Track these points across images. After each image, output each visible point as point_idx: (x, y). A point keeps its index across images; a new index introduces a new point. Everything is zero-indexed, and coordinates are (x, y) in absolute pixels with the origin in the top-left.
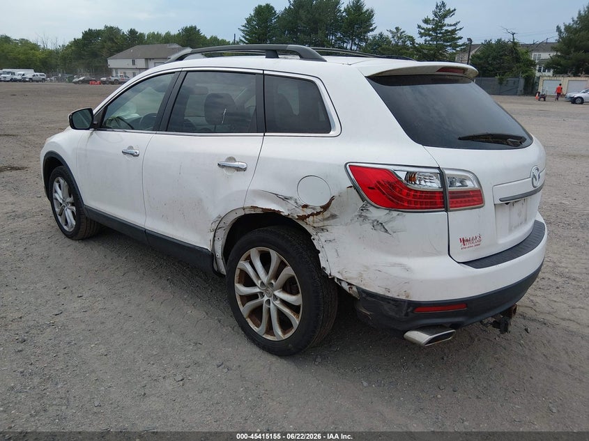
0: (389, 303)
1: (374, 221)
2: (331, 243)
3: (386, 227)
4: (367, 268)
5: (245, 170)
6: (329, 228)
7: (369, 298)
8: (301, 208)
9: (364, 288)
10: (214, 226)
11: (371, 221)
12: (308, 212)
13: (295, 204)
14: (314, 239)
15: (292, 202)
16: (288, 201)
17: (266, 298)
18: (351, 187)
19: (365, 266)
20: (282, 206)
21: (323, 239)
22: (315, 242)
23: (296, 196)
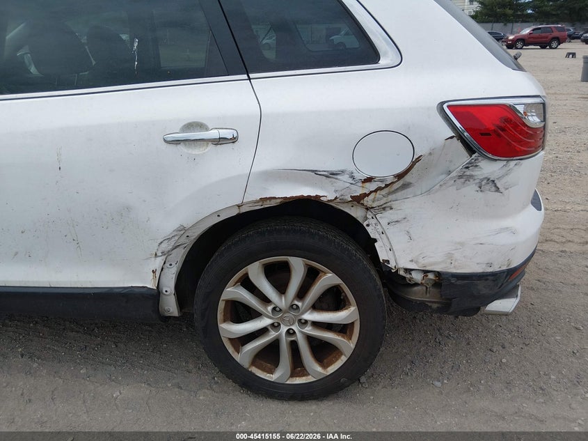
0: (487, 280)
1: (482, 180)
2: (398, 225)
3: (498, 185)
4: (462, 244)
5: (234, 140)
6: (394, 204)
7: (459, 282)
8: (360, 184)
9: (454, 271)
10: (166, 246)
11: (477, 181)
12: (373, 186)
13: (350, 180)
14: (368, 225)
15: (345, 178)
16: (339, 177)
17: (284, 329)
18: (452, 138)
19: (460, 243)
20: (322, 188)
21: (384, 222)
22: (369, 230)
23: (351, 168)
